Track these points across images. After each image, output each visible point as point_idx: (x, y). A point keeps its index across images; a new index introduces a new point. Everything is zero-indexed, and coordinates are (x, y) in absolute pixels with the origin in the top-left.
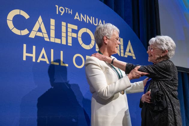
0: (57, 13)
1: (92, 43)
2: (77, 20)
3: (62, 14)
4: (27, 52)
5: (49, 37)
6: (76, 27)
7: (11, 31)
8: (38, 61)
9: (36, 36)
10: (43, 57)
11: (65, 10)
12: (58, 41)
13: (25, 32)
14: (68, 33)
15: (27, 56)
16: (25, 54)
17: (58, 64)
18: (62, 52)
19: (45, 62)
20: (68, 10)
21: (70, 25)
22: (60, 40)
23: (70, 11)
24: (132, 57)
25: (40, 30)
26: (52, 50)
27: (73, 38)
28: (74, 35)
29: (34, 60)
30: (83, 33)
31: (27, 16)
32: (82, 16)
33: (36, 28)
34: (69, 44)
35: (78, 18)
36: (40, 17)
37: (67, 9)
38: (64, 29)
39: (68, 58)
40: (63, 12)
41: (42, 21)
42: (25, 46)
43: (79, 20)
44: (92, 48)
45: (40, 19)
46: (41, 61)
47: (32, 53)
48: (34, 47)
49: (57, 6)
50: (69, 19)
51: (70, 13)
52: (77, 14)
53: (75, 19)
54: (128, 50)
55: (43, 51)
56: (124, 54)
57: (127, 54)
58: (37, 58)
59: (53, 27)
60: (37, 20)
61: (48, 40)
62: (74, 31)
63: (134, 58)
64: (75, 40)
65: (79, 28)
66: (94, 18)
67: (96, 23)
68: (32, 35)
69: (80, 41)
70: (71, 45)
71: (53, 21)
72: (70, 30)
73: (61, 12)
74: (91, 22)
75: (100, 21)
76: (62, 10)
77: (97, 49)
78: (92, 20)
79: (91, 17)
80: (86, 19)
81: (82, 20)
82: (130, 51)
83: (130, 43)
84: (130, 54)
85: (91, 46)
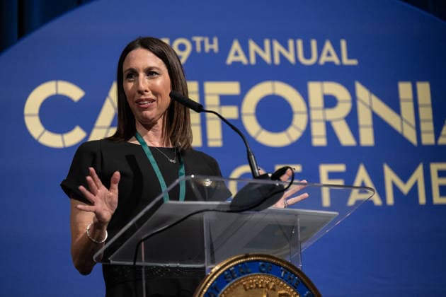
1: (295, 122)
2: (237, 64)
3: (183, 61)
6: (233, 88)
7: (36, 142)
11: (194, 44)
20: (202, 44)
21: (211, 87)
23: (211, 42)
28: (231, 112)
30: (262, 99)
31: (75, 93)
32: (253, 47)
34: (211, 144)
35: (242, 58)
37: (198, 39)
40: (184, 56)
43: (245, 62)
44: (299, 140)
51: (212, 50)
52: (236, 46)
53: (229, 61)
56: (437, 132)
64: (233, 128)
65: (245, 89)
67: (308, 55)
69: (252, 126)
70: (219, 144)
72: (216, 101)
73: (178, 53)
74: (291, 57)
75: (328, 46)
76: (182, 47)
77: (319, 140)
78: (293, 52)
79: (291, 43)
80: (271, 52)
81: (253, 61)
85: (294, 134)
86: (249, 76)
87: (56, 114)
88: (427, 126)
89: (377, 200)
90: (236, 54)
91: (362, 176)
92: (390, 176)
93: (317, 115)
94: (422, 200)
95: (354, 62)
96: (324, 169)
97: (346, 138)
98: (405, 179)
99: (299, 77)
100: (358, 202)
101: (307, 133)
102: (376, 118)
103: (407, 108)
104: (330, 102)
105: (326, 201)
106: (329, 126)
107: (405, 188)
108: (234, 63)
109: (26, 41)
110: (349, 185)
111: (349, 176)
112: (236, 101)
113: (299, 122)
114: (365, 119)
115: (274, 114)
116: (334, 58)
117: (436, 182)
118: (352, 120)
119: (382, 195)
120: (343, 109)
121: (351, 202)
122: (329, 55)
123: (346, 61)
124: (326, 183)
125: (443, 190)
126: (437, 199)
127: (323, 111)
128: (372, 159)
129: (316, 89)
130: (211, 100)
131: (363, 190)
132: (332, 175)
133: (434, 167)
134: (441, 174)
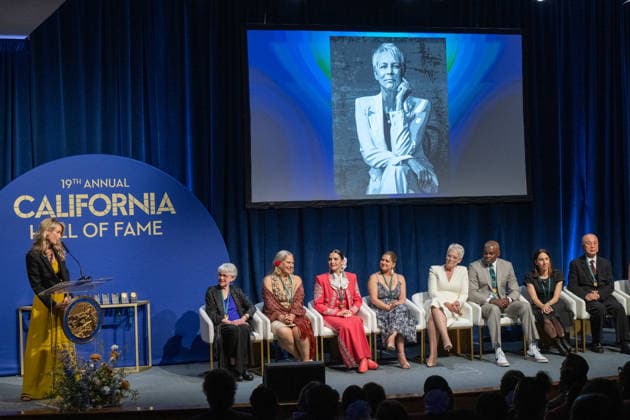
0: (64, 187)
1: (107, 208)
2: (87, 188)
3: (69, 187)
5: (56, 213)
6: (86, 196)
7: (18, 216)
11: (73, 181)
12: (65, 215)
13: (31, 214)
14: (77, 204)
17: (66, 237)
18: (70, 225)
20: (76, 181)
21: (78, 196)
22: (67, 214)
23: (79, 180)
24: (169, 212)
25: (45, 209)
27: (83, 208)
28: (85, 205)
30: (96, 200)
31: (31, 199)
32: (93, 182)
33: (41, 208)
34: (78, 216)
35: (89, 186)
36: (45, 197)
37: (74, 179)
38: (71, 202)
39: (77, 230)
40: (70, 185)
41: (47, 199)
42: (32, 227)
44: (108, 214)
45: (45, 199)
49: (63, 181)
50: (77, 190)
51: (79, 183)
52: (87, 182)
53: (85, 187)
54: (163, 204)
56: (156, 210)
57: (162, 209)
59: (59, 203)
60: (42, 200)
62: (83, 201)
63: (174, 212)
64: (85, 210)
65: (90, 197)
66: (110, 180)
67: (112, 184)
68: (38, 216)
69: (92, 209)
70: (80, 216)
71: (58, 198)
72: (80, 201)
73: (67, 185)
74: (106, 185)
75: (120, 181)
76: (69, 183)
77: (115, 214)
78: (107, 183)
79: (107, 180)
80: (100, 183)
81: (93, 187)
82: (166, 206)
83: (166, 195)
84: (166, 209)
85: (106, 212)
86: (91, 192)
87: (25, 207)
88: (153, 208)
89: (134, 235)
90: (87, 184)
91: (129, 225)
92: (139, 226)
93: (114, 205)
94: (150, 233)
95: (128, 186)
96: (116, 224)
97: (124, 213)
98: (144, 227)
99: (109, 192)
100: (128, 235)
101: (111, 211)
102: (135, 206)
103: (146, 202)
104: (119, 200)
105: (116, 235)
106: (119, 209)
107: (144, 230)
109: (15, 181)
110: (125, 229)
111: (125, 226)
112: (86, 201)
113: (109, 207)
114: (131, 206)
115: (100, 205)
116: (122, 185)
117: (155, 227)
118: (127, 207)
119: (136, 232)
120: (124, 203)
121: (125, 235)
122: (120, 184)
123: (126, 186)
124: (116, 229)
125: (157, 230)
126: (155, 233)
127: (117, 204)
128: (133, 220)
129: (115, 196)
130: (78, 201)
131: (129, 231)
132: (119, 226)
133: (155, 222)
134: (157, 225)
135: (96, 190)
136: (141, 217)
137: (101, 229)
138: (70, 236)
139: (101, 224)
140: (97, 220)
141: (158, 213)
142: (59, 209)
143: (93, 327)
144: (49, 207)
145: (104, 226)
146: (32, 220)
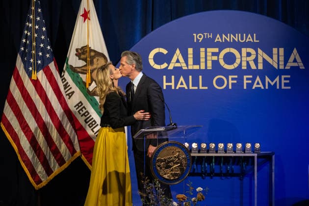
0: (195, 41)
1: (236, 62)
3: (200, 41)
4: (167, 82)
5: (187, 65)
6: (216, 50)
7: (152, 67)
8: (177, 88)
9: (174, 67)
10: (182, 84)
11: (204, 35)
12: (196, 67)
13: (165, 65)
14: (208, 57)
15: (167, 86)
16: (165, 84)
17: (196, 88)
18: (200, 77)
19: (184, 88)
20: (207, 35)
21: (209, 50)
22: (199, 66)
23: (210, 35)
24: (298, 67)
25: (178, 61)
26: (190, 77)
27: (213, 62)
28: (215, 58)
29: (173, 88)
30: (226, 53)
31: (164, 51)
32: (224, 36)
33: (174, 60)
34: (208, 68)
35: (220, 40)
36: (178, 49)
37: (206, 34)
38: (202, 55)
40: (201, 39)
41: (179, 52)
42: (165, 77)
43: (221, 41)
44: (237, 67)
45: (178, 51)
46: (179, 88)
47: (171, 82)
48: (173, 77)
49: (195, 35)
50: (208, 43)
51: (210, 37)
52: (218, 36)
53: (216, 41)
54: (292, 59)
55: (182, 79)
56: (285, 65)
57: (290, 64)
58: (176, 85)
59: (190, 56)
60: (175, 52)
61: (186, 68)
62: (214, 54)
63: (302, 67)
64: (215, 63)
65: (220, 51)
66: (240, 35)
67: (242, 39)
68: (171, 67)
69: (222, 62)
70: (211, 68)
71: (190, 51)
72: (210, 54)
73: (199, 39)
74: (236, 40)
75: (249, 36)
76: (200, 37)
77: (244, 67)
78: (237, 38)
79: (237, 35)
80: (230, 38)
81: (223, 41)
82: (295, 61)
83: (295, 51)
84: (295, 64)
85: (236, 65)
86: (221, 46)
87: (159, 59)
88: (282, 63)
89: (263, 88)
90: (218, 39)
91: (258, 79)
92: (267, 79)
93: (244, 59)
94: (278, 87)
95: (258, 41)
96: (245, 77)
97: (253, 67)
98: (272, 81)
99: (239, 46)
101: (240, 65)
102: (264, 60)
103: (275, 57)
104: (249, 54)
105: (245, 88)
106: (248, 62)
107: (272, 84)
108: (217, 41)
111: (253, 80)
112: (217, 54)
113: (238, 61)
114: (260, 60)
115: (230, 59)
116: (251, 40)
117: (283, 81)
118: (256, 61)
119: (264, 85)
120: (253, 57)
121: (254, 88)
122: (249, 39)
123: (255, 41)
124: (245, 82)
125: (286, 85)
126: (283, 87)
127: (246, 58)
128: (262, 74)
129: (244, 51)
130: (209, 54)
131: (258, 84)
132: (248, 79)
133: (283, 77)
134: (285, 79)
135: (227, 44)
136: (269, 71)
137: (231, 82)
138: (201, 88)
139: (230, 77)
140: (227, 73)
141: (286, 68)
142: (191, 61)
143: (182, 170)
144: (181, 59)
145: (233, 79)
146: (165, 71)
